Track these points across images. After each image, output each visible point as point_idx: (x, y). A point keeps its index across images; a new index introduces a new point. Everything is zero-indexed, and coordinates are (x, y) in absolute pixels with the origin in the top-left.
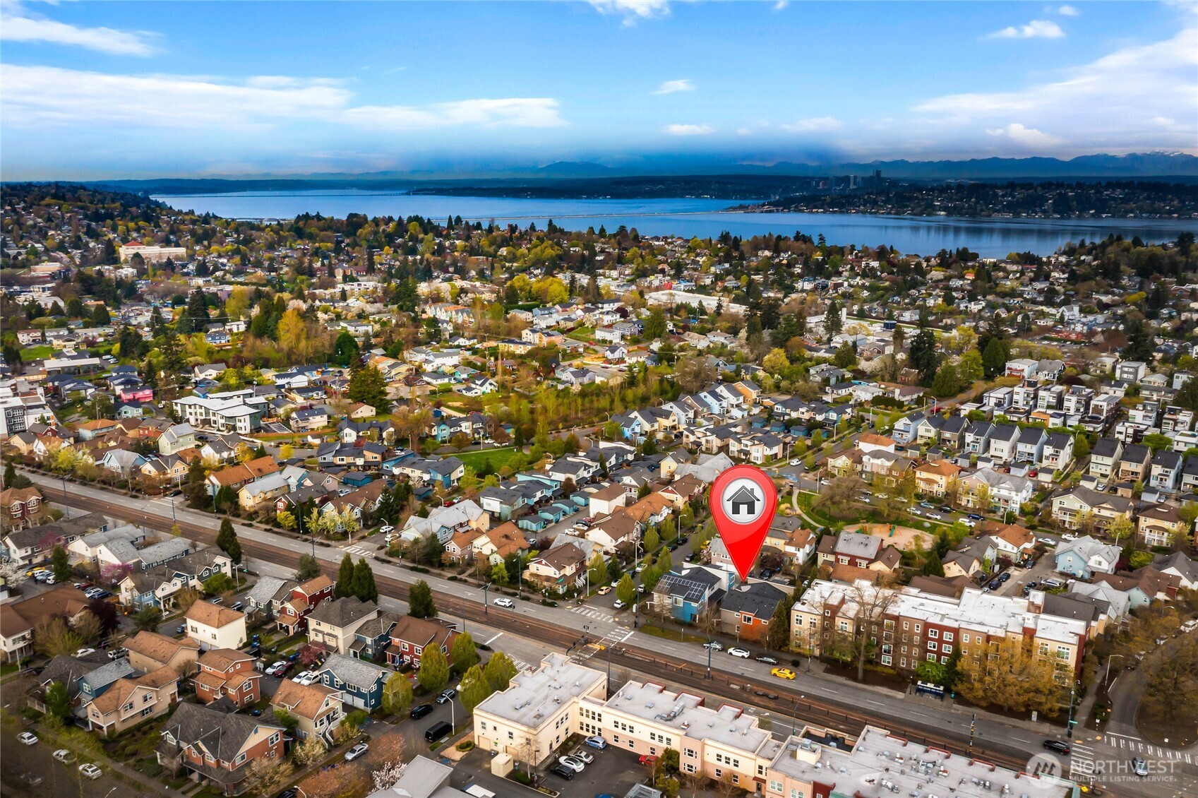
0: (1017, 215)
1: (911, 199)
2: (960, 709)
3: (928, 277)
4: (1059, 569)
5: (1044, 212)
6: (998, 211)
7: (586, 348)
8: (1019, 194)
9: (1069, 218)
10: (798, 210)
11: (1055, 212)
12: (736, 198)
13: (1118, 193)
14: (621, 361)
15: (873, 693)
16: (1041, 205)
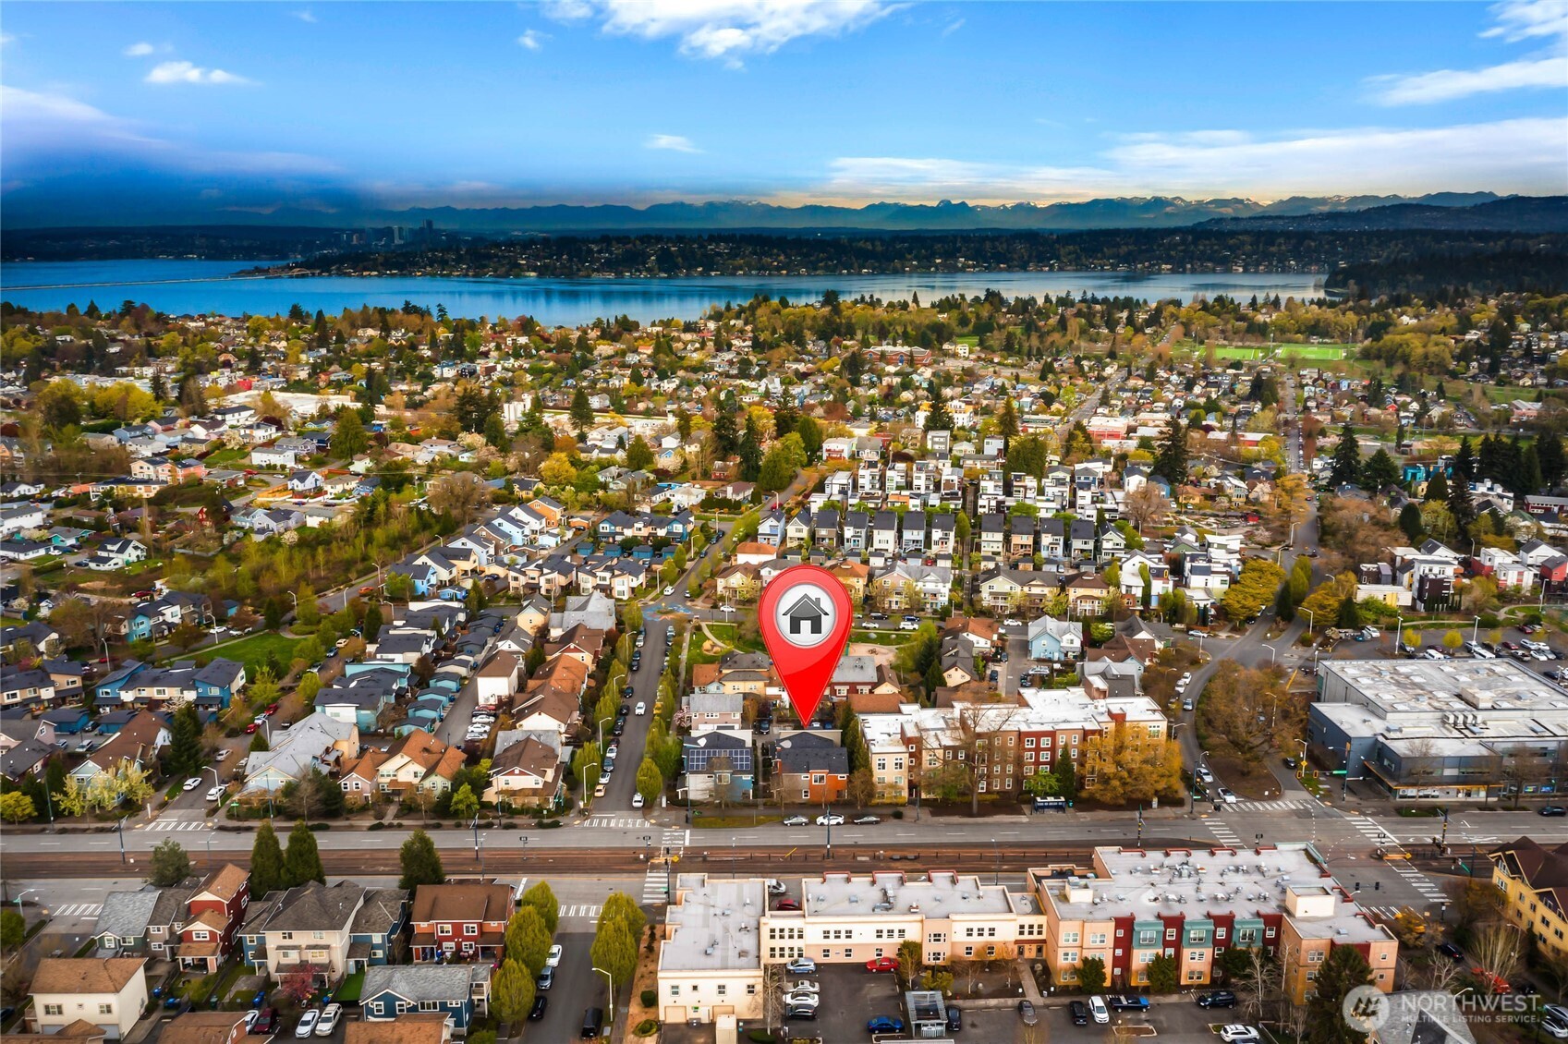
0: (619, 274)
1: (489, 257)
2: (1086, 816)
3: (596, 353)
4: (1034, 655)
5: (649, 270)
6: (597, 270)
7: (248, 481)
8: (617, 250)
9: (677, 277)
10: (341, 274)
11: (662, 270)
12: (238, 259)
13: (723, 248)
14: (319, 491)
15: (999, 824)
16: (644, 263)
